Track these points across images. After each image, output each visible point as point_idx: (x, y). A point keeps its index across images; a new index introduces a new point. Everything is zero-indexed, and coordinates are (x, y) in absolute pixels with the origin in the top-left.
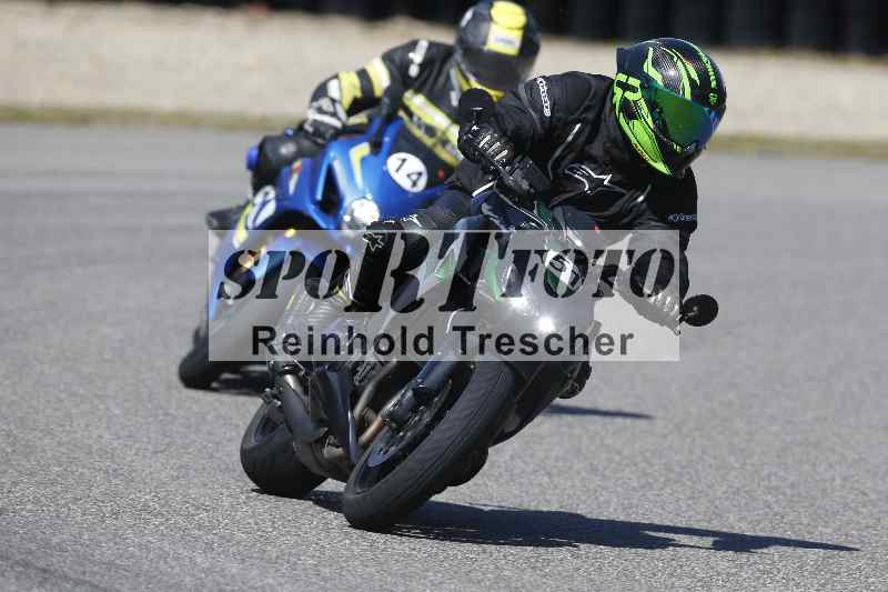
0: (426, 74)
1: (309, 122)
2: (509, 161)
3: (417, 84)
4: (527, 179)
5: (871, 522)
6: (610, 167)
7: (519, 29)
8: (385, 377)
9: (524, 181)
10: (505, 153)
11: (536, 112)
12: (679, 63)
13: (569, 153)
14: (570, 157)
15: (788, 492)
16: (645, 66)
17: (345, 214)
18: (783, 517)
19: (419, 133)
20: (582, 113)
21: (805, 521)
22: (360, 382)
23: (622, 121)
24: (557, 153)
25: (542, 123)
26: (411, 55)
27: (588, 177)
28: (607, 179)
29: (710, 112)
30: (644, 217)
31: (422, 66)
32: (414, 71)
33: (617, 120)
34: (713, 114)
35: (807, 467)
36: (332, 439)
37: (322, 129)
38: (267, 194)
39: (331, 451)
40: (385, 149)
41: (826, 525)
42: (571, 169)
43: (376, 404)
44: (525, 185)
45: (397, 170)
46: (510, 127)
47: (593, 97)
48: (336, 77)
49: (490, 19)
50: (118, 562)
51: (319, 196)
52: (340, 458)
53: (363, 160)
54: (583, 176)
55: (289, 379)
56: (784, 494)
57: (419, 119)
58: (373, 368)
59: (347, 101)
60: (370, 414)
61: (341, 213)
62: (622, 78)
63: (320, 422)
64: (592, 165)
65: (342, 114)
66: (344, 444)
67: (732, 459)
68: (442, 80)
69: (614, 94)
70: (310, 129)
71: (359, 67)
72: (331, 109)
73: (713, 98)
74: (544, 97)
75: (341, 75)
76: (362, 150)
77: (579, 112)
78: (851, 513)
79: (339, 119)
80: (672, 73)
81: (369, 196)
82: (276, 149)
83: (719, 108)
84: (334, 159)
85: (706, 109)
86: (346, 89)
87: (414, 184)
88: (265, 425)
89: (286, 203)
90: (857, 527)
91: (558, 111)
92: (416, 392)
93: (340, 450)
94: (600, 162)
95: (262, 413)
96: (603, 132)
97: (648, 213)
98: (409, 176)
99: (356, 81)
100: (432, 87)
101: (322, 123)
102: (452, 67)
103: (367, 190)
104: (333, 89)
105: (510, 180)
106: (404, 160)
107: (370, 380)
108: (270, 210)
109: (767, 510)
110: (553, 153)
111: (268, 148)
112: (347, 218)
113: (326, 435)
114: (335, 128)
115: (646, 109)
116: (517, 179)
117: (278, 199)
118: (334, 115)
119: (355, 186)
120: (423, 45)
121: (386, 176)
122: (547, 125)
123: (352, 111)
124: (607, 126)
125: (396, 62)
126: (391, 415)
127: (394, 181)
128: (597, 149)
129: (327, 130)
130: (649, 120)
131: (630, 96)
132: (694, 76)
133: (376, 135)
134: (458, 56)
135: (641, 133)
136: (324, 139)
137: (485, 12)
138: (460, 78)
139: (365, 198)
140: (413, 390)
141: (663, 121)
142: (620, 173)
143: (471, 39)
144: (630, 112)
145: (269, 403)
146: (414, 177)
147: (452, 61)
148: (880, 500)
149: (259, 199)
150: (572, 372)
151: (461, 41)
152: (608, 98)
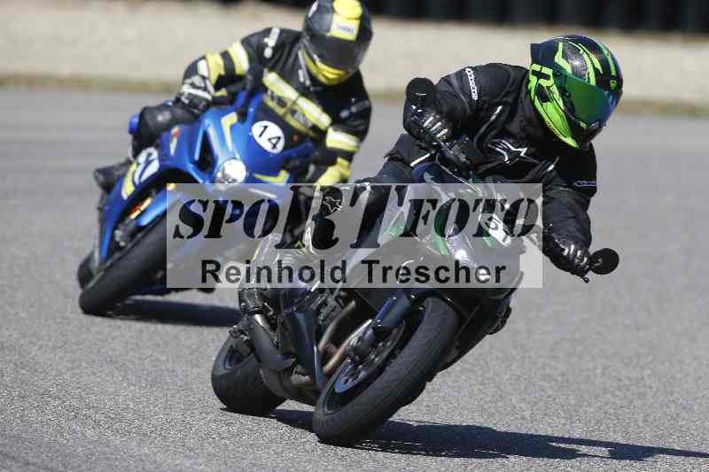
0: (277, 57)
1: (186, 95)
2: (449, 139)
3: (270, 65)
4: (464, 153)
5: (625, 403)
6: (526, 142)
7: (356, 19)
8: (345, 318)
9: (462, 154)
10: (446, 131)
11: (465, 97)
12: (585, 55)
13: (492, 130)
14: (493, 133)
15: (560, 379)
16: (556, 57)
17: (218, 171)
18: (554, 399)
19: (272, 104)
20: (503, 97)
21: (572, 402)
22: (323, 321)
23: (537, 103)
24: (483, 130)
25: (471, 105)
26: (266, 40)
27: (508, 150)
28: (523, 151)
29: (609, 96)
30: (553, 183)
31: (275, 49)
32: (268, 53)
33: (532, 102)
34: (611, 97)
35: (574, 359)
36: (299, 368)
37: (196, 101)
38: (150, 155)
39: (299, 378)
40: (250, 118)
41: (590, 405)
42: (493, 144)
43: (337, 340)
44: (463, 158)
45: (260, 136)
46: (445, 109)
47: (513, 84)
48: (204, 58)
49: (333, 10)
50: (24, 435)
51: (197, 157)
52: (306, 384)
53: (232, 127)
54: (504, 149)
55: (258, 318)
56: (556, 381)
57: (272, 92)
58: (333, 310)
59: (214, 78)
60: (333, 348)
61: (216, 170)
62: (537, 67)
63: (287, 355)
64: (511, 141)
65: (211, 89)
66: (310, 372)
67: (514, 352)
68: (291, 60)
69: (529, 81)
70: (187, 101)
71: (223, 50)
72: (202, 85)
73: (613, 84)
74: (472, 84)
75: (208, 57)
76: (230, 119)
77: (500, 97)
78: (609, 395)
79: (209, 92)
80: (577, 63)
81: (238, 156)
82: (154, 117)
83: (617, 92)
84: (209, 125)
85: (606, 93)
86: (212, 67)
87: (274, 146)
88: (233, 355)
89: (168, 163)
90: (614, 407)
91: (484, 95)
92: (375, 329)
93: (307, 377)
94: (518, 136)
95: (229, 345)
96: (520, 113)
97: (558, 179)
98: (270, 140)
99: (220, 61)
100: (284, 66)
101: (196, 96)
102: (299, 48)
103: (236, 152)
104: (202, 68)
105: (451, 153)
106: (266, 127)
107: (332, 320)
108: (154, 168)
109: (542, 393)
110: (478, 130)
111: (148, 117)
112: (219, 175)
113: (294, 365)
114: (206, 100)
115: (558, 94)
116: (454, 152)
117: (161, 159)
118: (205, 89)
119: (227, 148)
120: (275, 33)
121: (251, 140)
122: (474, 107)
123: (217, 87)
124: (523, 107)
125: (253, 45)
126: (355, 349)
127: (258, 144)
128: (514, 127)
129: (200, 102)
130: (561, 103)
131: (543, 82)
132: (598, 66)
133: (243, 107)
134: (305, 41)
135: (553, 113)
136: (199, 110)
137: (329, 6)
138: (307, 57)
139: (235, 158)
140: (373, 328)
141: (572, 104)
142: (533, 146)
143: (317, 26)
144: (544, 96)
145: (236, 337)
146: (274, 141)
147: (300, 44)
148: (632, 385)
149: (142, 158)
150: (500, 313)
151: (309, 28)
152: (524, 83)
